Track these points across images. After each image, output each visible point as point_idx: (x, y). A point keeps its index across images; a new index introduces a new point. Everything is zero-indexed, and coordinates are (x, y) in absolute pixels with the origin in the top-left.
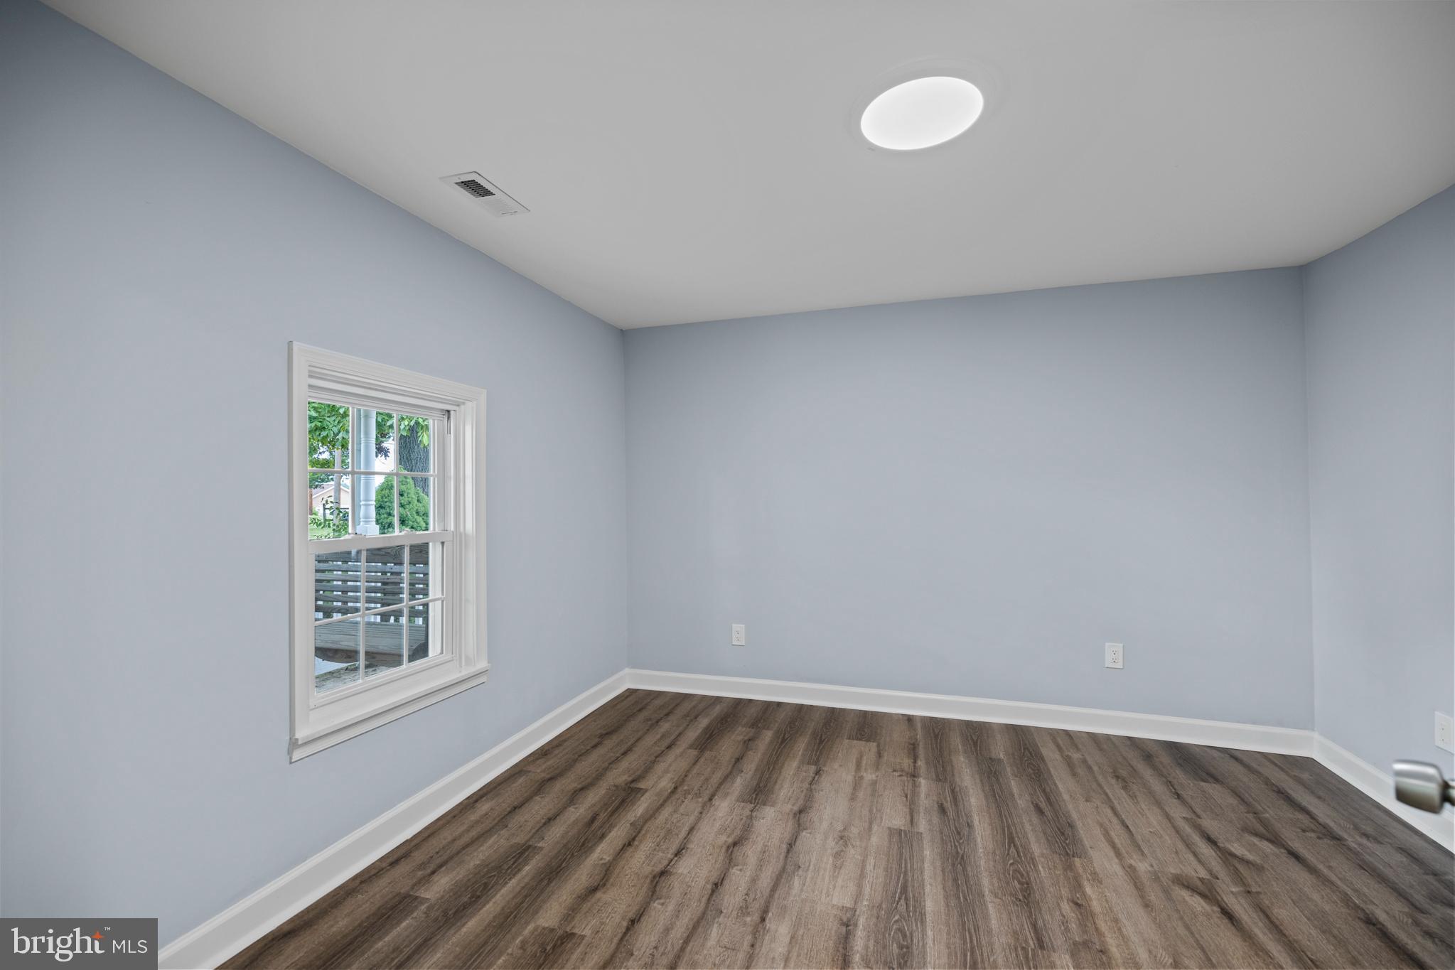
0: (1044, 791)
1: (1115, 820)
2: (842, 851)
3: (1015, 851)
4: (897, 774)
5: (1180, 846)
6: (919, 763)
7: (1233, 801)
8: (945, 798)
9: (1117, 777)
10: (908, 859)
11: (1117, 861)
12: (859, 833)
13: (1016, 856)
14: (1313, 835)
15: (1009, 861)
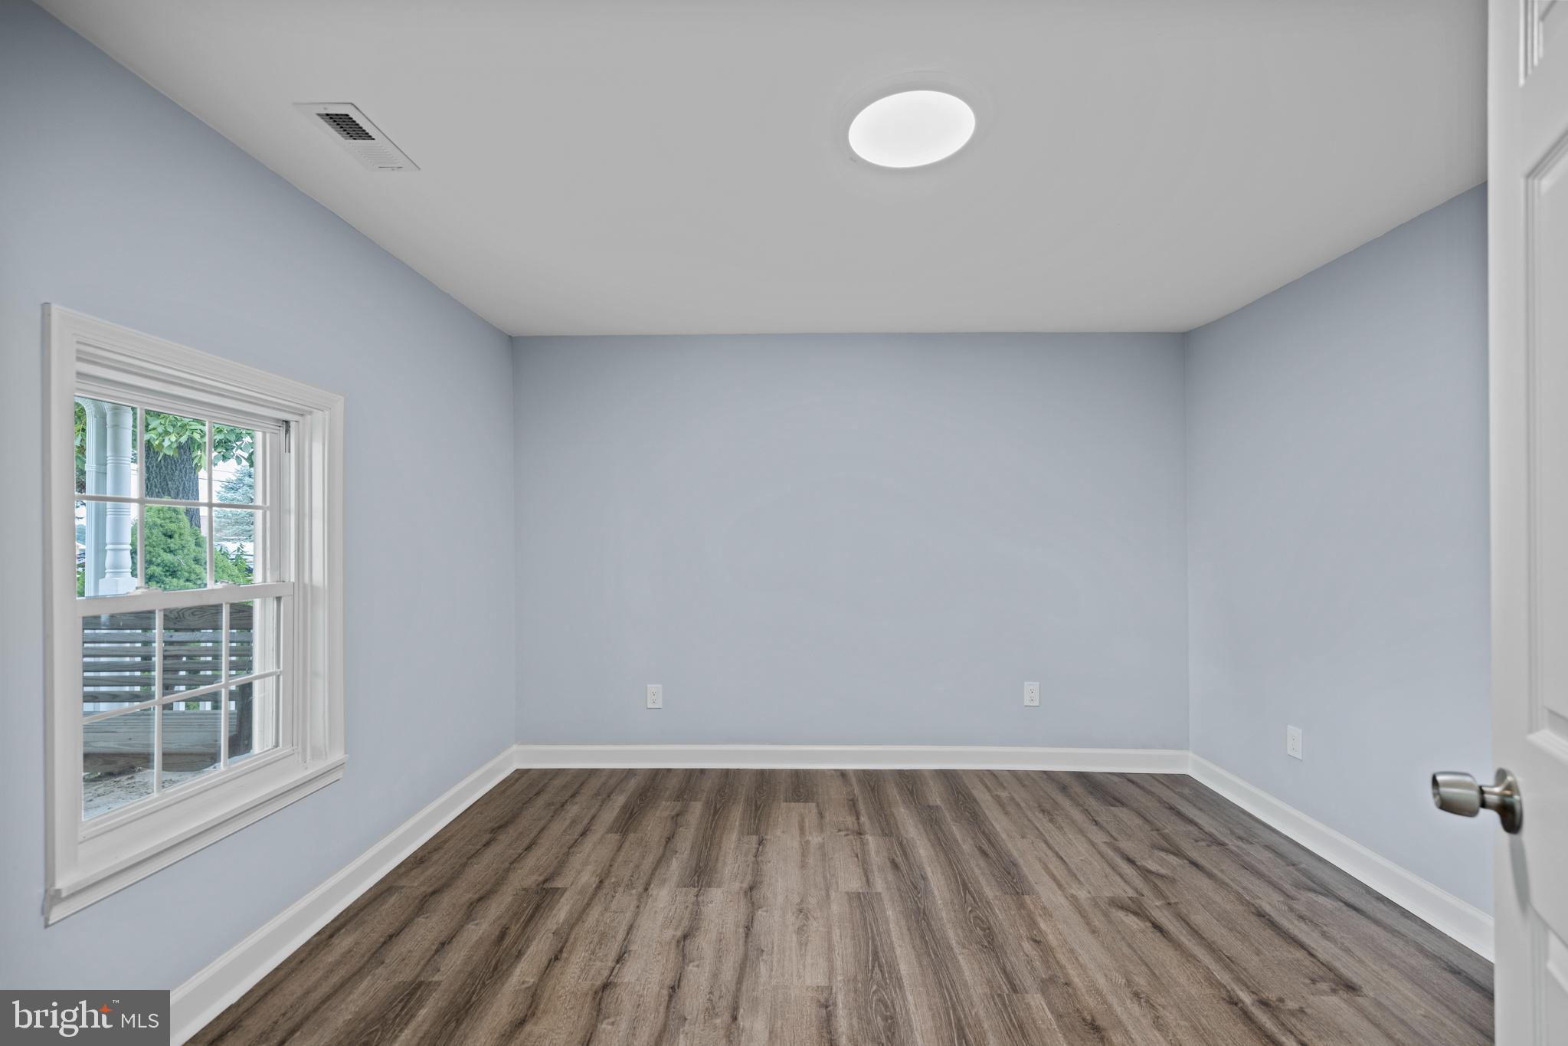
0: (984, 833)
1: (1050, 853)
2: (804, 925)
3: (971, 898)
4: (843, 833)
5: (1108, 870)
6: (864, 819)
7: (1139, 821)
8: (896, 854)
9: (1043, 811)
10: (873, 923)
11: (1060, 892)
12: (818, 903)
13: (973, 902)
14: (1204, 844)
15: (967, 908)
